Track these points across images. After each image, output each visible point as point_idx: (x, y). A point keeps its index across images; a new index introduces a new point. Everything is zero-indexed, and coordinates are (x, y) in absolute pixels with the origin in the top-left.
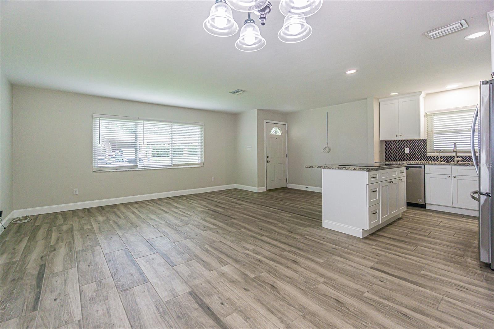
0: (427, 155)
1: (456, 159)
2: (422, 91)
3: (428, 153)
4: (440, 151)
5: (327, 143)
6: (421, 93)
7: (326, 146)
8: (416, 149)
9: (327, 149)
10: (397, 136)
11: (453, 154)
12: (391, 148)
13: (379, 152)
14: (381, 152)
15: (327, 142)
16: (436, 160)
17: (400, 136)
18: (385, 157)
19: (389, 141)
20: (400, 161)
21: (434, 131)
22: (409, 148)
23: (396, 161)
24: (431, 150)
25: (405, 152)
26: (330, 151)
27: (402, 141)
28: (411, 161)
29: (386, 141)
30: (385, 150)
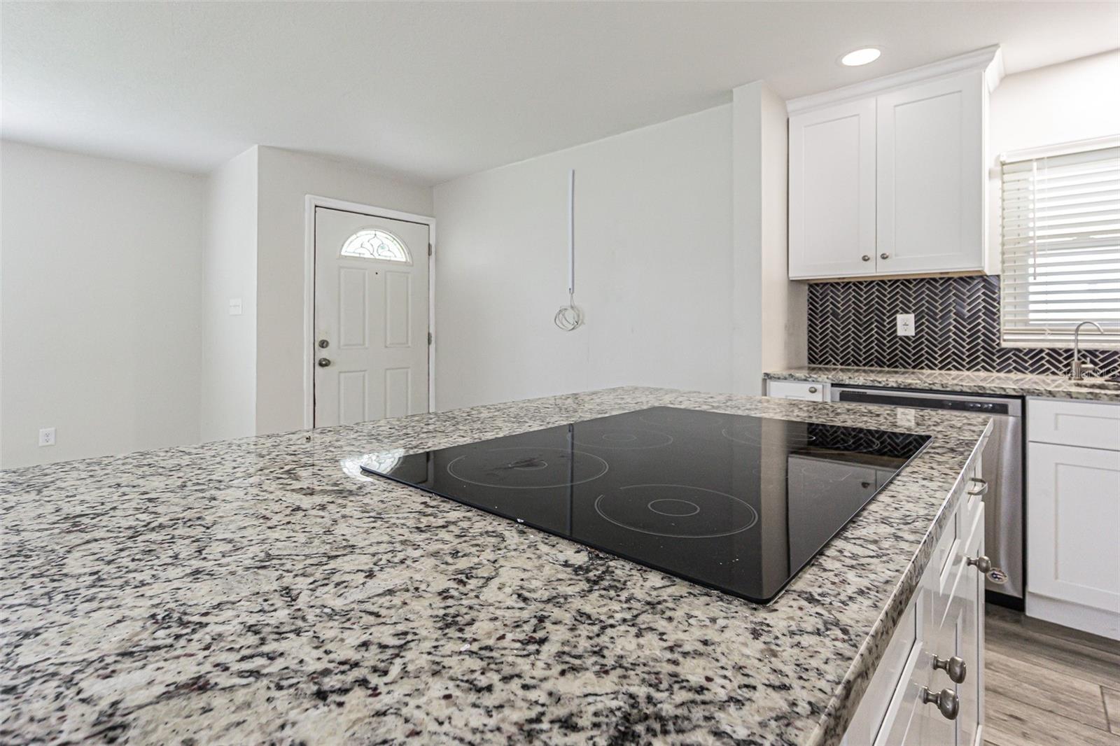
0: (1004, 345)
2: (996, 46)
3: (1006, 337)
4: (1077, 329)
5: (572, 291)
6: (995, 52)
7: (567, 304)
8: (946, 318)
9: (570, 315)
10: (865, 259)
12: (835, 314)
13: (786, 326)
14: (790, 328)
15: (571, 286)
16: (1048, 369)
17: (884, 257)
18: (807, 348)
19: (826, 284)
20: (872, 366)
21: (1031, 238)
22: (914, 312)
23: (858, 365)
24: (1026, 322)
25: (895, 331)
26: (583, 322)
27: (883, 281)
28: (922, 368)
29: (812, 282)
30: (810, 320)
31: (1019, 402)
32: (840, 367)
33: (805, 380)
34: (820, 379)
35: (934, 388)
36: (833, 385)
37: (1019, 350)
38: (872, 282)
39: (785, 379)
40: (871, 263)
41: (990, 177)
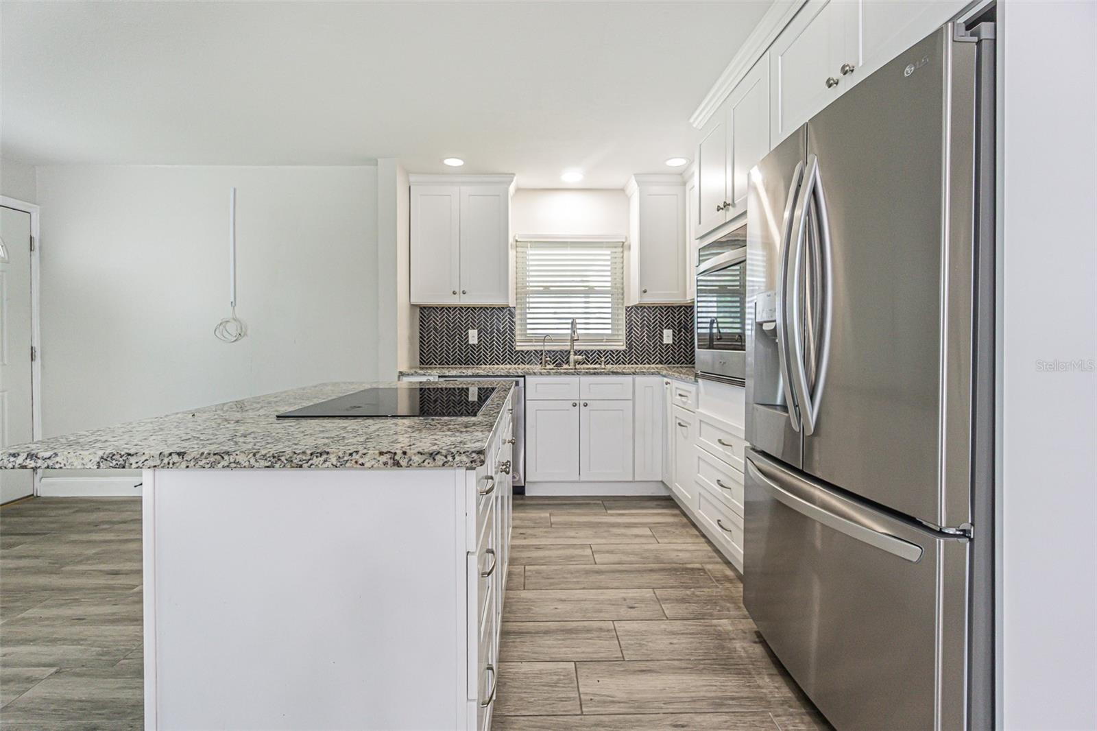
0: (517, 349)
1: (572, 358)
2: (514, 174)
3: (518, 344)
4: (545, 338)
5: (233, 304)
6: (513, 178)
7: (228, 317)
8: (492, 332)
9: (232, 328)
10: (454, 293)
11: (566, 346)
12: (435, 329)
13: (410, 339)
15: (232, 300)
16: (534, 361)
17: (464, 293)
18: (419, 353)
19: (430, 308)
20: (456, 364)
21: (528, 287)
22: (477, 328)
23: (448, 364)
24: (525, 335)
25: (468, 341)
26: (245, 334)
27: (461, 308)
28: (481, 364)
29: (422, 306)
30: (420, 333)
31: (523, 379)
32: (439, 366)
33: (424, 375)
34: (432, 373)
35: (489, 374)
36: (439, 377)
37: (523, 351)
38: (456, 308)
39: (412, 375)
40: (457, 296)
41: (512, 248)
